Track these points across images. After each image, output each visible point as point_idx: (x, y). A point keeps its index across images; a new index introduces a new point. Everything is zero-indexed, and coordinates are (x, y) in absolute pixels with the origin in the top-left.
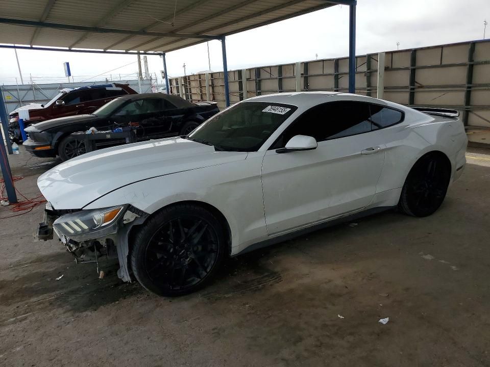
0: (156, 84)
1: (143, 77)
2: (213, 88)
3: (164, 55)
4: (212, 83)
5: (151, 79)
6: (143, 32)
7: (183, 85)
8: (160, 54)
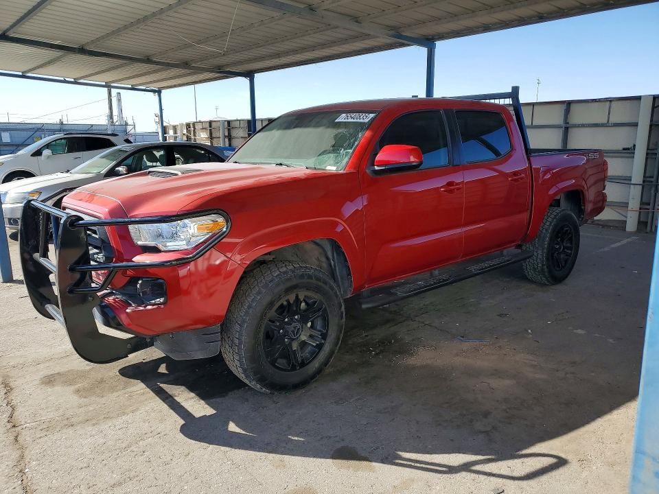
0: (132, 132)
1: (115, 121)
2: (230, 140)
3: (159, 92)
4: (229, 133)
5: (127, 124)
6: (148, 60)
7: (184, 134)
8: (154, 91)
